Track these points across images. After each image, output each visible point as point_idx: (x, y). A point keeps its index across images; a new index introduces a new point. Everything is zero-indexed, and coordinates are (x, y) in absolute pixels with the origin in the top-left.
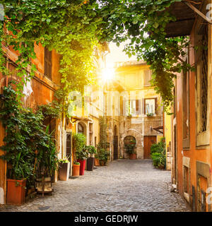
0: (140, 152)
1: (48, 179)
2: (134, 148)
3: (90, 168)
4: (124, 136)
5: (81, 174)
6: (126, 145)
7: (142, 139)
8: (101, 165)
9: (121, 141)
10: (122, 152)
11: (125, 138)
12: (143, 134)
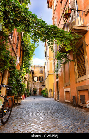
0: (37, 93)
1: (20, 98)
2: (36, 92)
3: (28, 96)
4: (33, 88)
5: (24, 99)
6: (33, 91)
7: (38, 89)
8: (28, 97)
9: (32, 89)
10: (32, 93)
11: (33, 89)
12: (39, 87)
